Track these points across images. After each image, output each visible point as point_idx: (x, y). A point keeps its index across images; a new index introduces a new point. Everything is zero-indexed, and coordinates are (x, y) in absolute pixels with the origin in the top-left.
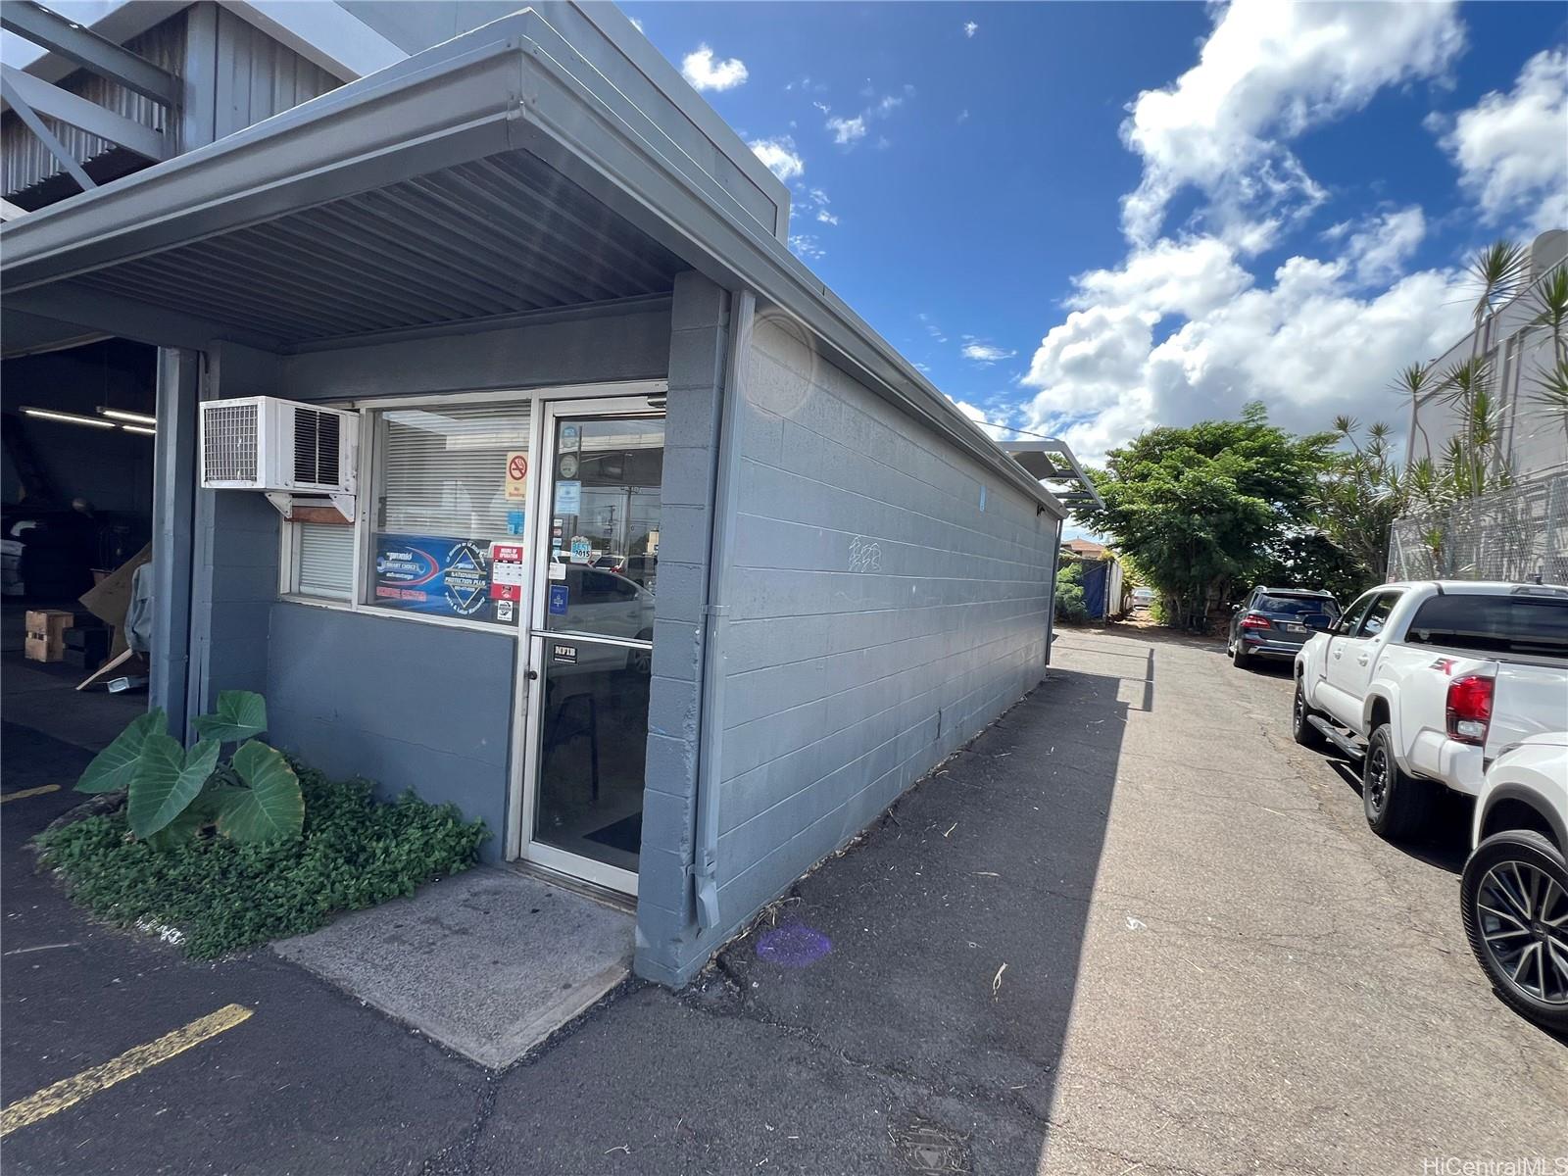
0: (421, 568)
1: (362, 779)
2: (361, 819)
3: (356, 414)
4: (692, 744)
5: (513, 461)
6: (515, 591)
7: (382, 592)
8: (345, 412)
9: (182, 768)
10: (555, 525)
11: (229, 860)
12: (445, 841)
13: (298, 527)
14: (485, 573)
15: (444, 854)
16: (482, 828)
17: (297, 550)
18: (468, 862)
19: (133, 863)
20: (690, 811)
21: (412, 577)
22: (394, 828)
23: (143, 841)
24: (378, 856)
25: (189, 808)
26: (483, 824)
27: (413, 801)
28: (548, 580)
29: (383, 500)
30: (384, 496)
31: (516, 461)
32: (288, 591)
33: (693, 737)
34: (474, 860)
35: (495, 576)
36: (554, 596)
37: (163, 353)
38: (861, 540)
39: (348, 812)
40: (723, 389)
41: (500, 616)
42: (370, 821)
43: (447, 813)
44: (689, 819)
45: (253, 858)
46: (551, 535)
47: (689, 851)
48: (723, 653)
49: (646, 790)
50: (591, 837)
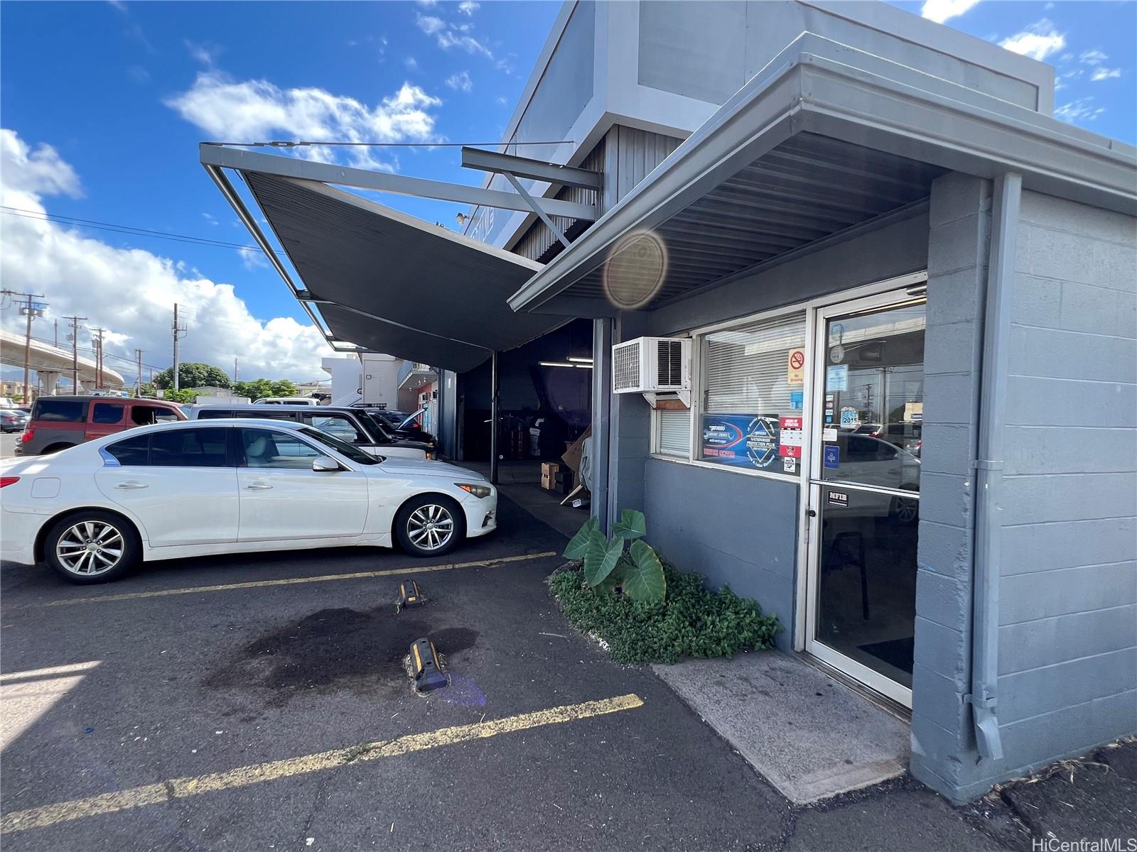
0: (731, 436)
1: (697, 573)
2: (697, 599)
3: (691, 339)
4: (965, 584)
5: (793, 356)
6: (797, 451)
7: (707, 452)
8: (683, 339)
9: (607, 551)
10: (828, 400)
11: (629, 608)
12: (751, 625)
13: (659, 412)
14: (775, 438)
15: (751, 635)
16: (776, 622)
17: (659, 426)
18: (768, 644)
19: (587, 600)
20: (965, 645)
21: (725, 442)
22: (718, 609)
23: (590, 589)
24: (708, 626)
25: (610, 574)
26: (777, 619)
27: (729, 593)
28: (823, 442)
29: (707, 392)
30: (707, 389)
31: (796, 355)
32: (655, 452)
33: (966, 577)
34: (771, 644)
35: (781, 440)
36: (828, 454)
37: (596, 322)
39: (690, 593)
40: (987, 266)
41: (786, 469)
42: (703, 602)
43: (751, 606)
44: (963, 651)
45: (640, 610)
46: (825, 408)
47: (965, 681)
48: (997, 504)
49: (917, 617)
50: (865, 648)
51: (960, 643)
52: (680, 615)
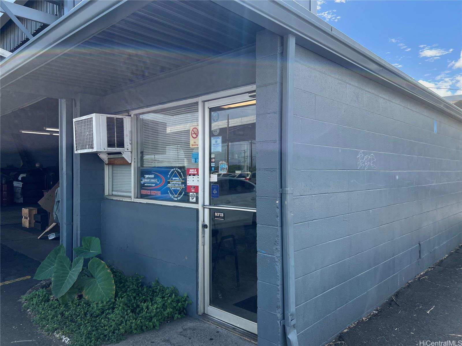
0: (158, 181)
1: (138, 275)
2: (138, 293)
3: (130, 117)
4: (279, 258)
5: (193, 130)
6: (196, 188)
7: (144, 192)
8: (125, 117)
9: (70, 269)
10: (212, 157)
11: (87, 309)
12: (171, 304)
13: (110, 167)
14: (184, 181)
15: (171, 310)
16: (187, 298)
17: (111, 177)
18: (182, 314)
19: (53, 309)
20: (280, 293)
21: (154, 185)
22: (151, 297)
23: (57, 300)
24: (144, 310)
25: (73, 286)
26: (188, 297)
27: (158, 285)
28: (210, 182)
29: (142, 153)
30: (142, 151)
31: (194, 130)
32: (108, 194)
33: (279, 254)
34: (184, 314)
35: (188, 182)
36: (213, 189)
37: (61, 101)
38: (363, 153)
39: (132, 290)
40: (282, 83)
41: (191, 200)
42: (141, 294)
43: (172, 291)
44: (279, 296)
45: (95, 308)
46: (210, 162)
47: (281, 313)
48: (291, 212)
49: (258, 281)
50: (236, 305)
51: (278, 292)
52: (125, 307)
